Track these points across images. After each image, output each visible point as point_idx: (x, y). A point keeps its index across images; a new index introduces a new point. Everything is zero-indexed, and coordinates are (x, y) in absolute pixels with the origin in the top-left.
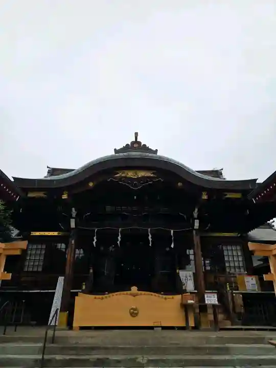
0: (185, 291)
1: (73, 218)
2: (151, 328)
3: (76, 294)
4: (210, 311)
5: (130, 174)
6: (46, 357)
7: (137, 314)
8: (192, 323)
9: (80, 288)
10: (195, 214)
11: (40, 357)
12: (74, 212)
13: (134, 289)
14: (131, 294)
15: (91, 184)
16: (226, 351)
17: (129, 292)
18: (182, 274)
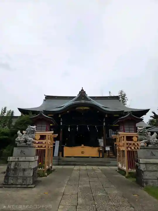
0: (100, 146)
1: (61, 122)
2: (88, 157)
3: (63, 147)
4: (107, 152)
5: (81, 108)
6: (59, 163)
7: (84, 153)
8: (101, 156)
9: (65, 145)
10: (104, 120)
11: (57, 163)
12: (61, 120)
13: (83, 145)
14: (82, 147)
15: (68, 112)
16: (110, 163)
17: (81, 146)
18: (100, 140)
